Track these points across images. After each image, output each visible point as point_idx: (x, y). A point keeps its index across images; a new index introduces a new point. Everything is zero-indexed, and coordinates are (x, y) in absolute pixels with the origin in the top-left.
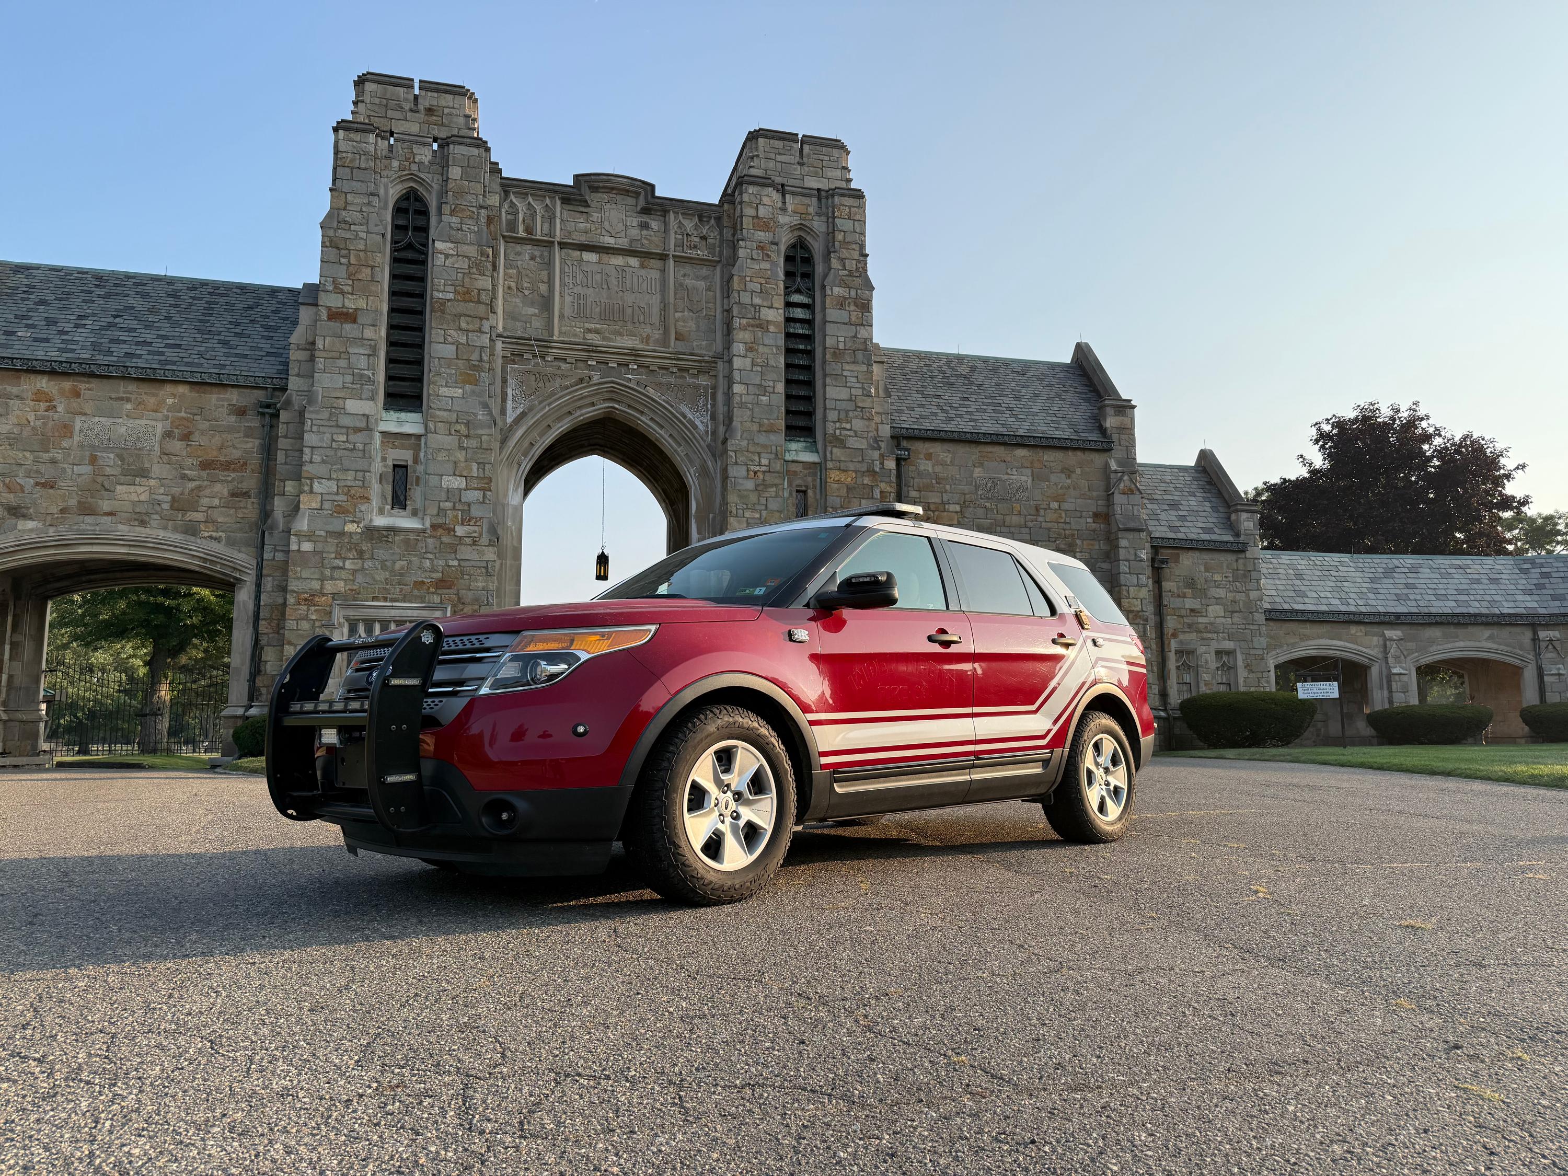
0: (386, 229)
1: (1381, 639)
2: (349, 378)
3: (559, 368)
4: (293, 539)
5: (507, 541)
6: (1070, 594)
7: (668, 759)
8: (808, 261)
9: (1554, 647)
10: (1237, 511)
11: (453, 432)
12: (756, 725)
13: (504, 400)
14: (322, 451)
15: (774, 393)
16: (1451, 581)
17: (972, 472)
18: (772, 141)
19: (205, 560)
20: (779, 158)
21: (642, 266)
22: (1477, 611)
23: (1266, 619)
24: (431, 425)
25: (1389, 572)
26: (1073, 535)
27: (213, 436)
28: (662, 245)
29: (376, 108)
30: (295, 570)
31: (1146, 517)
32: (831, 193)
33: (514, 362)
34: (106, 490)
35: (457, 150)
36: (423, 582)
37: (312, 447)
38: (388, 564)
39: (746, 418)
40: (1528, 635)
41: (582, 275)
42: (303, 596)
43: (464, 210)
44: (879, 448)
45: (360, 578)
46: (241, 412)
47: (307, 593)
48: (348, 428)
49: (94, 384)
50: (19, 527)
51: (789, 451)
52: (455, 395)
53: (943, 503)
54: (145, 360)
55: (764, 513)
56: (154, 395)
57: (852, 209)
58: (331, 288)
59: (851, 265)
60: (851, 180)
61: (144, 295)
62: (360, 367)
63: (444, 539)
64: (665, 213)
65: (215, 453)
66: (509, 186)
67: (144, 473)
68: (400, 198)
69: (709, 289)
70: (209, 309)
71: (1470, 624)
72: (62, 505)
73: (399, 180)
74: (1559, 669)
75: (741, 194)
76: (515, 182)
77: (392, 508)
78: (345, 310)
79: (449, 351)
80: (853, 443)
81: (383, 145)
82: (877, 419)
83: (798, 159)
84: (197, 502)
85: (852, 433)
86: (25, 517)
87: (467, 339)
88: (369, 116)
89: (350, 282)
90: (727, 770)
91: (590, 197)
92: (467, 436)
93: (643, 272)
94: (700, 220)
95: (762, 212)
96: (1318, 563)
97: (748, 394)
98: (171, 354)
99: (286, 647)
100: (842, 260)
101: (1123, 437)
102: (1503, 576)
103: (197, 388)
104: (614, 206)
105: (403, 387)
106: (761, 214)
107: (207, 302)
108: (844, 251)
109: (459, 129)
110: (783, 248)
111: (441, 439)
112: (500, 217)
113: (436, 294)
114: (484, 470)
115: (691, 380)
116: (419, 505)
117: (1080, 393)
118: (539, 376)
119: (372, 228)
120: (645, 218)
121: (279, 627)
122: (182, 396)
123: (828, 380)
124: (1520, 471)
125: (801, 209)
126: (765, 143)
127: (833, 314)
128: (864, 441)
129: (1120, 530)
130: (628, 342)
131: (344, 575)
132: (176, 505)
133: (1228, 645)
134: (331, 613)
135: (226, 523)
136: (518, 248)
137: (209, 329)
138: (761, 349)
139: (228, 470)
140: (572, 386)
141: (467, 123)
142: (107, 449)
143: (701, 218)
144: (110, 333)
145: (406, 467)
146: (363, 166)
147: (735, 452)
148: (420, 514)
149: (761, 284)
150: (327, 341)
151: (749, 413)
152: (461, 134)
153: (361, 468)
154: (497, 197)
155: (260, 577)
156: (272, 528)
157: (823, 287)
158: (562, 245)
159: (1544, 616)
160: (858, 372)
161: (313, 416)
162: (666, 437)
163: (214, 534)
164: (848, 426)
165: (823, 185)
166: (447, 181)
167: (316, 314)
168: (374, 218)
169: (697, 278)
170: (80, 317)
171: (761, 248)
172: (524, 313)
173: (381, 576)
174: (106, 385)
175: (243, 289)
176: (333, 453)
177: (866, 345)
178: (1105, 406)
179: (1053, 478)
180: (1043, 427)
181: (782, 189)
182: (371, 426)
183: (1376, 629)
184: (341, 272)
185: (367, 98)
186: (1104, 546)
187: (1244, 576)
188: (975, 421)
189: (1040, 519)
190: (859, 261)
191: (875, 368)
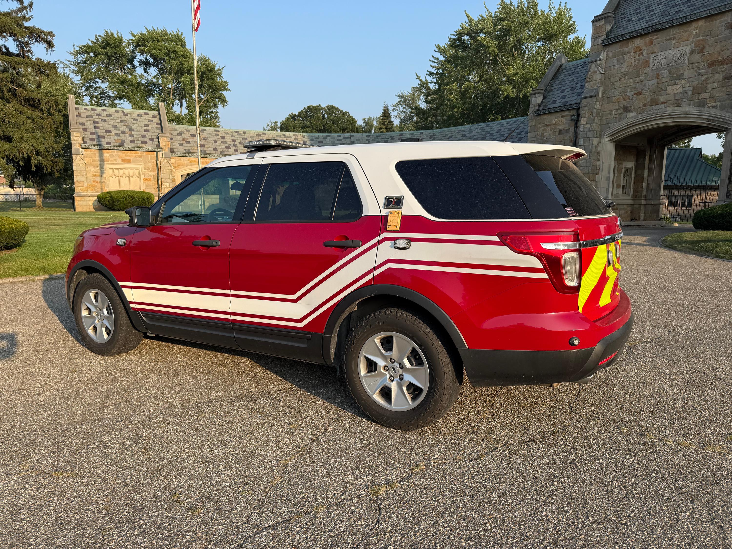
19: (709, 120)
27: (716, 46)
34: (663, 90)
49: (659, 35)
50: (628, 117)
54: (684, 12)
56: (686, 31)
65: (716, 56)
67: (680, 77)
72: (644, 102)
84: (706, 87)
86: (630, 111)
103: (709, 19)
122: (701, 27)
132: (695, 91)
135: (720, 96)
139: (723, 64)
142: (663, 69)
163: (714, 104)
174: (664, 33)
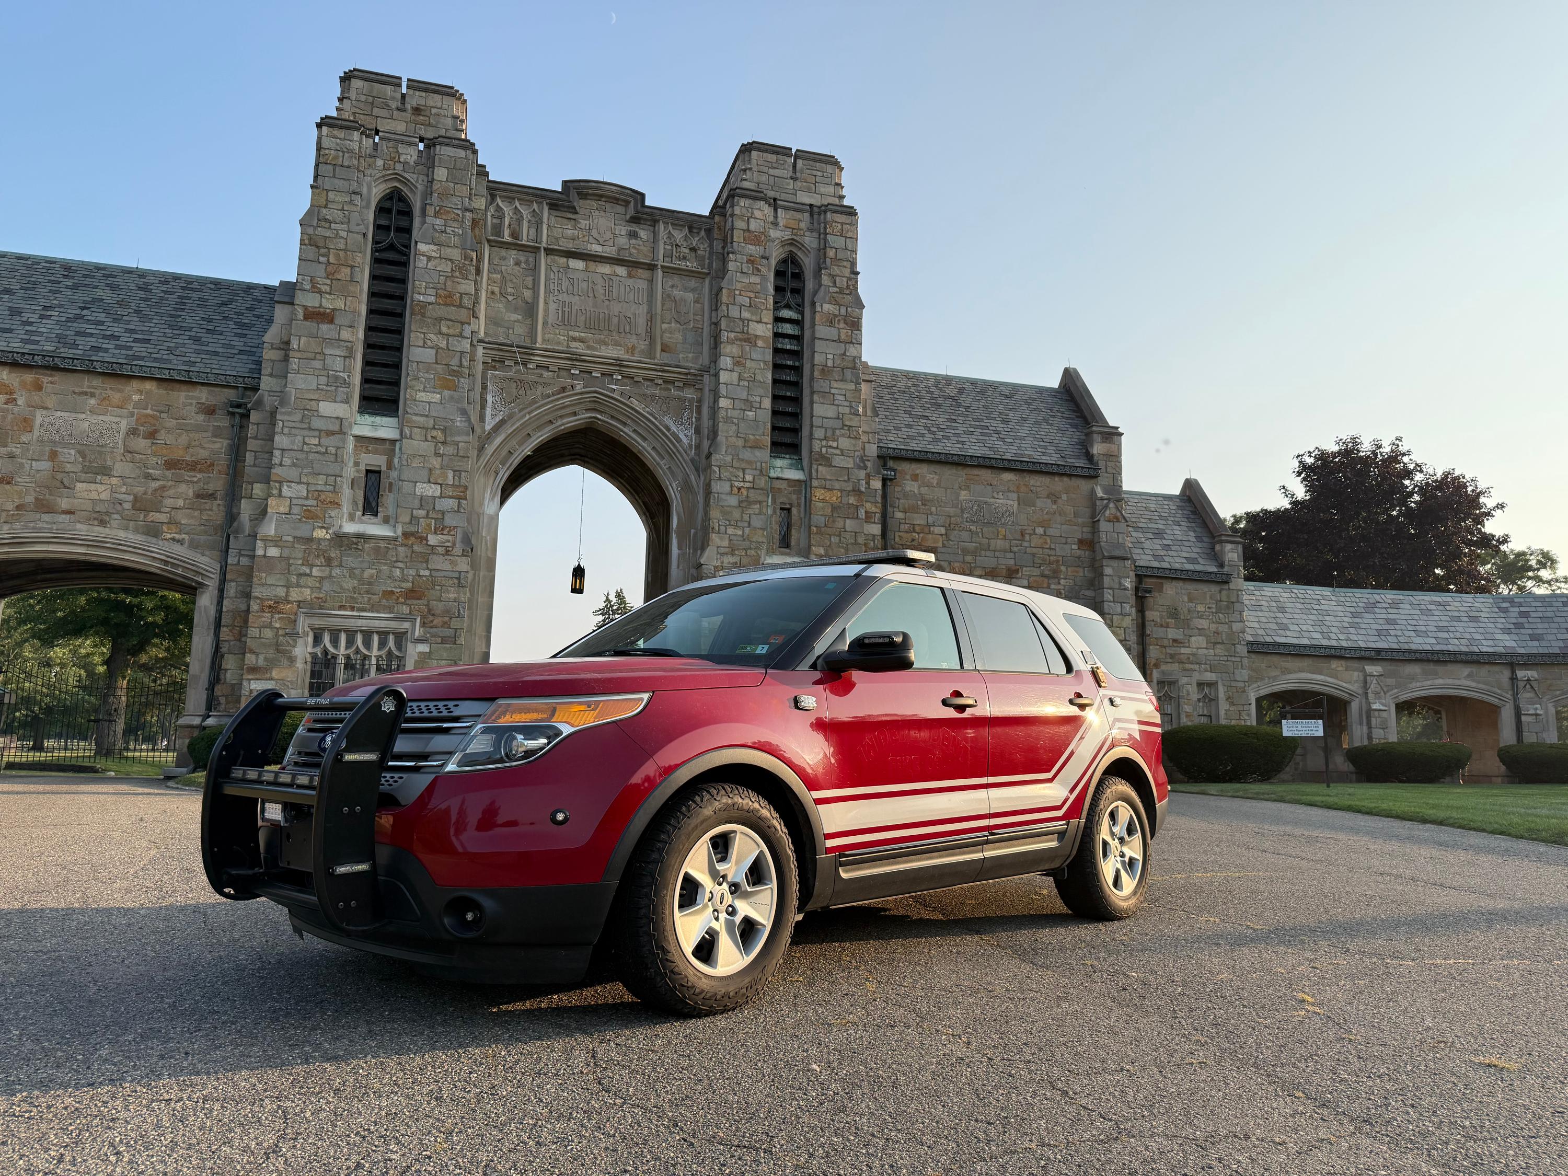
0: (367, 229)
1: (1361, 674)
2: (323, 380)
3: (541, 376)
4: (259, 544)
5: (481, 551)
6: (1085, 648)
7: (659, 849)
8: (798, 276)
9: (1532, 687)
10: (1221, 542)
11: (429, 438)
12: (756, 805)
13: (483, 407)
14: (293, 454)
15: (760, 408)
16: (1431, 618)
17: (958, 495)
18: (765, 154)
19: (166, 563)
20: (771, 172)
21: (630, 276)
22: (1457, 649)
23: (1248, 652)
24: (407, 431)
25: (1371, 607)
26: (1058, 561)
27: (180, 435)
28: (651, 255)
29: (362, 105)
30: (260, 576)
31: (1130, 545)
32: (824, 209)
33: (494, 368)
34: (65, 487)
35: (443, 151)
36: (392, 592)
37: (283, 450)
38: (357, 572)
39: (731, 433)
40: (1507, 673)
41: (567, 282)
42: (266, 603)
43: (448, 212)
44: (865, 468)
45: (327, 586)
46: (210, 411)
47: (271, 600)
48: (320, 431)
49: (57, 377)
51: (774, 468)
52: (434, 400)
53: (928, 525)
54: (112, 354)
55: (747, 530)
56: (120, 391)
57: (844, 226)
58: (308, 287)
59: (842, 282)
60: (844, 197)
61: (113, 287)
62: (335, 369)
63: (416, 548)
64: (654, 222)
65: (181, 452)
66: (495, 189)
67: (106, 471)
68: (383, 197)
69: (696, 301)
70: (181, 304)
71: (1450, 661)
72: (18, 501)
73: (382, 179)
74: (1536, 709)
75: (732, 206)
76: (501, 186)
77: (363, 514)
78: (322, 310)
79: (428, 355)
80: (838, 461)
81: (367, 143)
82: (864, 438)
83: (791, 174)
84: (161, 502)
85: (838, 452)
87: (448, 343)
88: (354, 113)
89: (329, 282)
90: (723, 859)
91: (579, 204)
92: (444, 443)
93: (630, 282)
94: (690, 231)
95: (753, 225)
96: (1300, 595)
97: (734, 409)
98: (139, 349)
99: (248, 655)
100: (833, 277)
101: (1109, 464)
102: (1483, 614)
103: (165, 385)
104: (603, 213)
105: (380, 391)
106: (752, 227)
107: (179, 297)
108: (835, 268)
109: (446, 130)
110: (773, 262)
111: (416, 445)
112: (485, 220)
113: (416, 296)
114: (460, 478)
115: (676, 393)
116: (391, 511)
117: (1067, 418)
118: (521, 383)
119: (354, 228)
120: (634, 227)
121: (241, 635)
122: (148, 393)
123: (816, 397)
124: (1499, 511)
125: (793, 224)
126: (758, 156)
127: (822, 331)
128: (851, 460)
129: (1104, 557)
130: (612, 352)
131: (310, 582)
132: (138, 504)
133: (1210, 677)
134: (295, 621)
135: (190, 525)
136: (503, 252)
137: (180, 324)
138: (749, 364)
139: (194, 470)
140: (553, 395)
141: (454, 125)
142: (67, 445)
143: (691, 229)
144: (75, 325)
145: (379, 472)
146: (346, 164)
147: (719, 467)
148: (392, 521)
149: (750, 298)
150: (302, 342)
151: (734, 428)
152: (448, 135)
153: (332, 472)
154: (483, 201)
155: (223, 581)
156: (237, 532)
157: (813, 304)
158: (549, 251)
159: (1522, 655)
160: (846, 390)
161: (285, 418)
162: (649, 449)
163: (177, 536)
164: (835, 444)
165: (815, 200)
166: (432, 182)
167: (293, 313)
168: (355, 217)
169: (686, 289)
170: (46, 308)
171: (751, 261)
172: (506, 318)
173: (349, 584)
174: (71, 379)
175: (218, 284)
176: (301, 456)
177: (855, 363)
178: (1092, 432)
179: (1039, 503)
180: (1030, 451)
181: (774, 204)
182: (344, 430)
183: (1356, 664)
184: (320, 271)
185: (353, 95)
186: (1089, 574)
187: (1228, 607)
188: (963, 443)
189: (1026, 544)
190: (849, 279)
191: (864, 386)
